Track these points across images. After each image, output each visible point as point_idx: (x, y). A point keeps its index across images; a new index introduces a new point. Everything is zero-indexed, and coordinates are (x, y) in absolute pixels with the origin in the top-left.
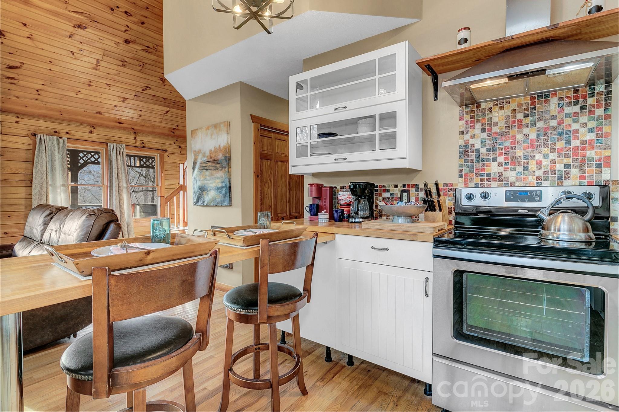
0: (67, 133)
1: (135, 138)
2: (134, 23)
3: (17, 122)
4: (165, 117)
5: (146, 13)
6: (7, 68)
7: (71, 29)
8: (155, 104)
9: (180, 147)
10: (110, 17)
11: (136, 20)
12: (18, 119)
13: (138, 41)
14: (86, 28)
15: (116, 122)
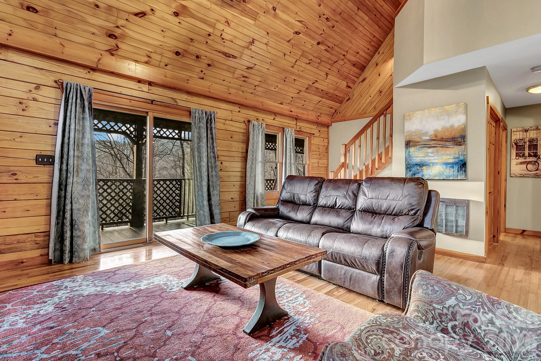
0: (263, 120)
1: (296, 124)
2: (329, 27)
3: (239, 112)
4: (317, 106)
5: (338, 18)
6: (246, 69)
7: (292, 36)
8: (315, 95)
9: (319, 131)
10: (317, 23)
11: (331, 24)
12: (239, 109)
13: (325, 43)
14: (300, 33)
15: (289, 111)
